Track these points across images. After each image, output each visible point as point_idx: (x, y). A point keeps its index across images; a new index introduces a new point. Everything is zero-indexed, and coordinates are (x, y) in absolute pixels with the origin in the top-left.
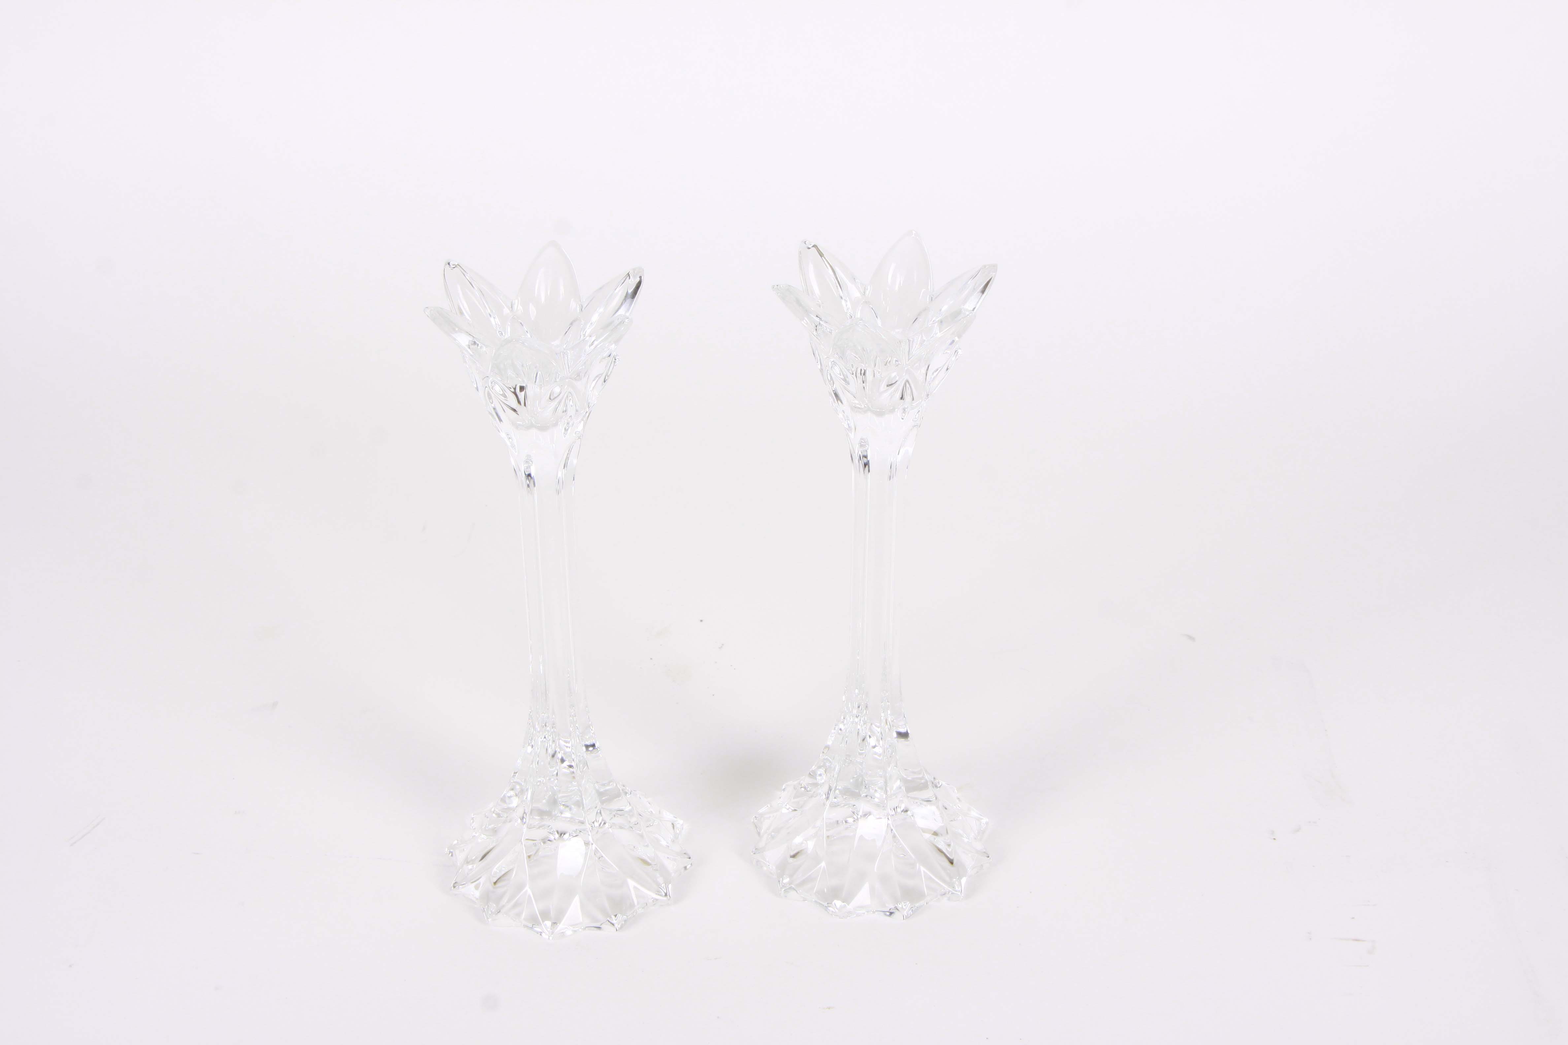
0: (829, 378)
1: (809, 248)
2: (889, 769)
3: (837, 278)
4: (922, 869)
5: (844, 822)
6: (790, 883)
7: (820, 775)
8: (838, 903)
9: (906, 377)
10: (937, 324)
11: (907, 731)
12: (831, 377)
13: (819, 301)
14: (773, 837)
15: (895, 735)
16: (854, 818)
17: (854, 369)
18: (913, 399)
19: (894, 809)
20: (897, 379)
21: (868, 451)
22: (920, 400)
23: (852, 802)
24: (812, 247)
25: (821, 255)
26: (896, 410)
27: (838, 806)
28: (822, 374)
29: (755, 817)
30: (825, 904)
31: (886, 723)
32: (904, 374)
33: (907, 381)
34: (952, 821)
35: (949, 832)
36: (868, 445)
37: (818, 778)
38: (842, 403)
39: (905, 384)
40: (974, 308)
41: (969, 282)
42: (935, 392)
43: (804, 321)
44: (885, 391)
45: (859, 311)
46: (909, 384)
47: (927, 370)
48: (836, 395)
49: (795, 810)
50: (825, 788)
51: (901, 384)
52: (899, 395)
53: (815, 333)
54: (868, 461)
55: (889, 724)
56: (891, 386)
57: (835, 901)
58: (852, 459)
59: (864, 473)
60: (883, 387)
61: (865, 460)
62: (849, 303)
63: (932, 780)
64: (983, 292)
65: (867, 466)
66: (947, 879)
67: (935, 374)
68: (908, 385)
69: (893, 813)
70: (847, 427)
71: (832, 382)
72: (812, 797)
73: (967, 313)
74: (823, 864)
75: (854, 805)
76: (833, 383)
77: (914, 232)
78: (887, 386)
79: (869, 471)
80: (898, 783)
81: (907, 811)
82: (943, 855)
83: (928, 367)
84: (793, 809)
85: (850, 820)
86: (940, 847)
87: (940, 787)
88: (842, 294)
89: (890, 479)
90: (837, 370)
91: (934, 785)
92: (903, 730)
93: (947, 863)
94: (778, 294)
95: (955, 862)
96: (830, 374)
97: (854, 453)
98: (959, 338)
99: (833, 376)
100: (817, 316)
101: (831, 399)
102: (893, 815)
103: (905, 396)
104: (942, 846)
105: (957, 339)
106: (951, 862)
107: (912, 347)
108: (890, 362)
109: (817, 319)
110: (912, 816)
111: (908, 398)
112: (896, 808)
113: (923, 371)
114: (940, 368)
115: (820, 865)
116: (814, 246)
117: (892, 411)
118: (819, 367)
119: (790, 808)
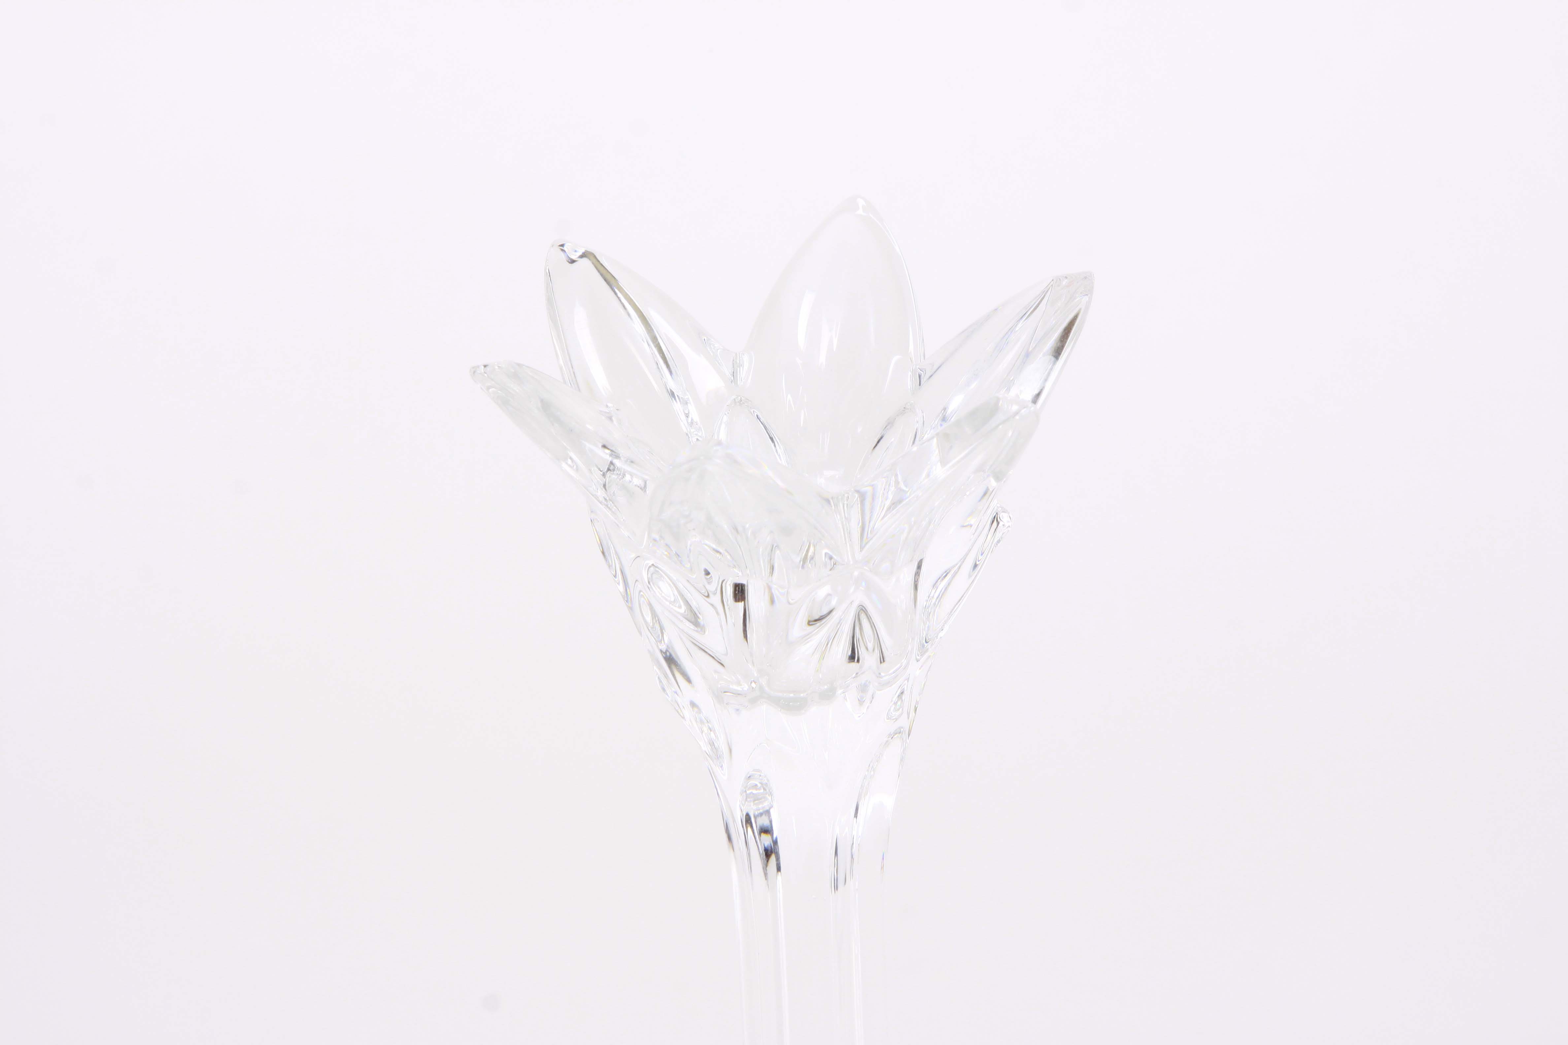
0: (649, 618)
1: (573, 261)
3: (654, 339)
9: (859, 597)
10: (935, 440)
12: (654, 614)
13: (609, 405)
17: (713, 587)
18: (882, 659)
20: (834, 603)
21: (772, 811)
22: (904, 662)
24: (582, 256)
25: (610, 280)
26: (839, 692)
28: (631, 609)
32: (852, 590)
33: (862, 609)
36: (771, 794)
38: (689, 680)
39: (858, 618)
40: (1038, 395)
41: (1020, 325)
42: (941, 634)
43: (569, 462)
44: (805, 638)
45: (723, 426)
46: (869, 618)
47: (917, 574)
48: (671, 660)
51: (844, 618)
52: (842, 649)
53: (601, 493)
54: (775, 842)
56: (818, 624)
58: (729, 838)
59: (766, 874)
60: (798, 628)
61: (766, 840)
62: (692, 408)
64: (1057, 352)
65: (773, 858)
67: (942, 585)
68: (863, 616)
70: (706, 748)
71: (657, 626)
73: (1015, 408)
76: (662, 629)
77: (861, 203)
78: (810, 623)
79: (779, 869)
83: (919, 567)
88: (672, 385)
89: (836, 888)
90: (665, 589)
94: (489, 388)
96: (650, 604)
97: (734, 821)
98: (998, 478)
99: (658, 609)
100: (604, 446)
101: (659, 669)
103: (861, 652)
105: (993, 483)
107: (872, 509)
108: (812, 558)
109: (605, 455)
111: (868, 658)
113: (907, 576)
114: (954, 566)
116: (583, 256)
117: (828, 695)
118: (621, 588)
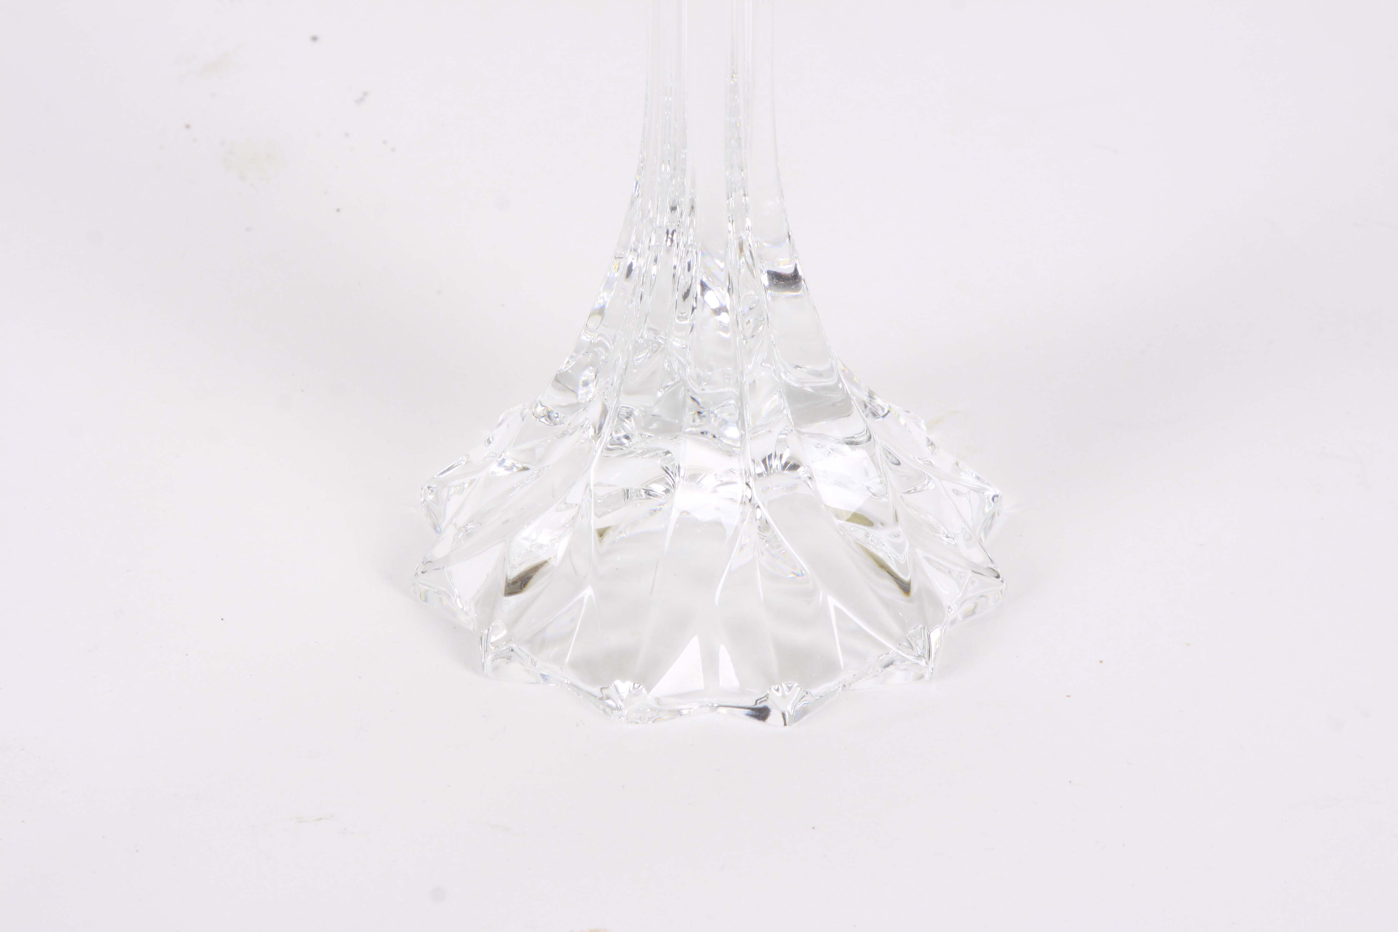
2: (750, 367)
4: (832, 602)
5: (643, 492)
6: (508, 639)
7: (586, 384)
8: (624, 687)
11: (796, 270)
14: (469, 534)
15: (765, 280)
16: (667, 484)
19: (764, 461)
23: (663, 443)
27: (631, 453)
29: (429, 488)
30: (596, 690)
31: (741, 250)
34: (909, 492)
35: (901, 518)
37: (581, 391)
49: (525, 469)
50: (594, 413)
55: (748, 253)
57: (618, 682)
63: (866, 399)
66: (895, 628)
69: (761, 469)
72: (563, 435)
74: (588, 593)
75: (668, 452)
80: (776, 400)
81: (795, 467)
82: (887, 574)
84: (520, 466)
85: (658, 489)
86: (880, 555)
87: (884, 416)
91: (868, 411)
92: (786, 269)
93: (894, 593)
95: (914, 589)
102: (760, 475)
104: (886, 553)
106: (905, 588)
110: (810, 478)
112: (770, 457)
115: (580, 596)
119: (514, 465)
